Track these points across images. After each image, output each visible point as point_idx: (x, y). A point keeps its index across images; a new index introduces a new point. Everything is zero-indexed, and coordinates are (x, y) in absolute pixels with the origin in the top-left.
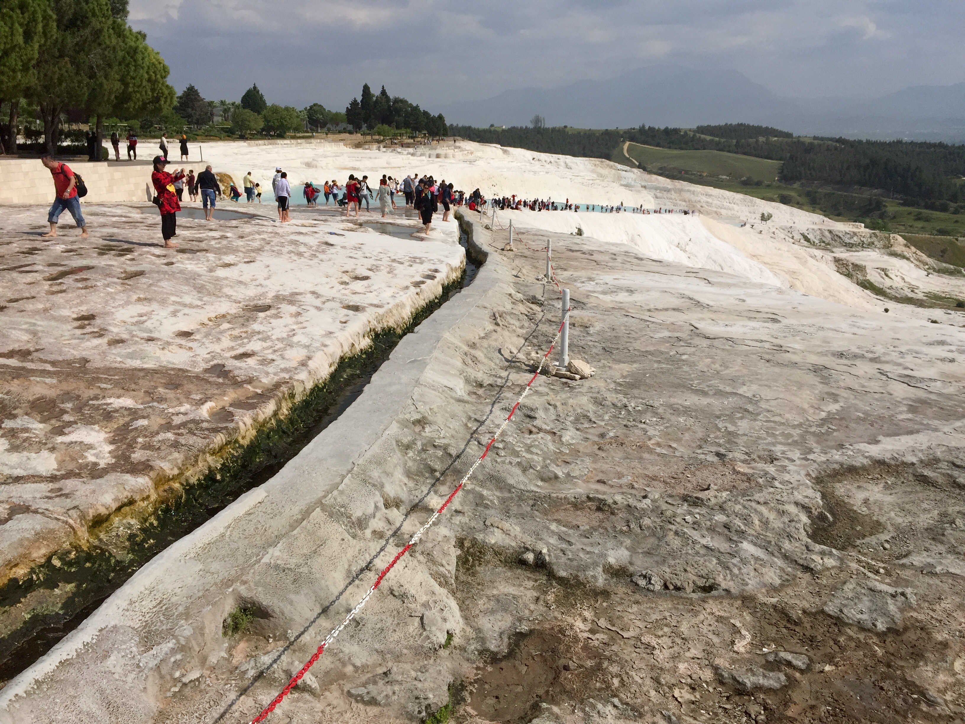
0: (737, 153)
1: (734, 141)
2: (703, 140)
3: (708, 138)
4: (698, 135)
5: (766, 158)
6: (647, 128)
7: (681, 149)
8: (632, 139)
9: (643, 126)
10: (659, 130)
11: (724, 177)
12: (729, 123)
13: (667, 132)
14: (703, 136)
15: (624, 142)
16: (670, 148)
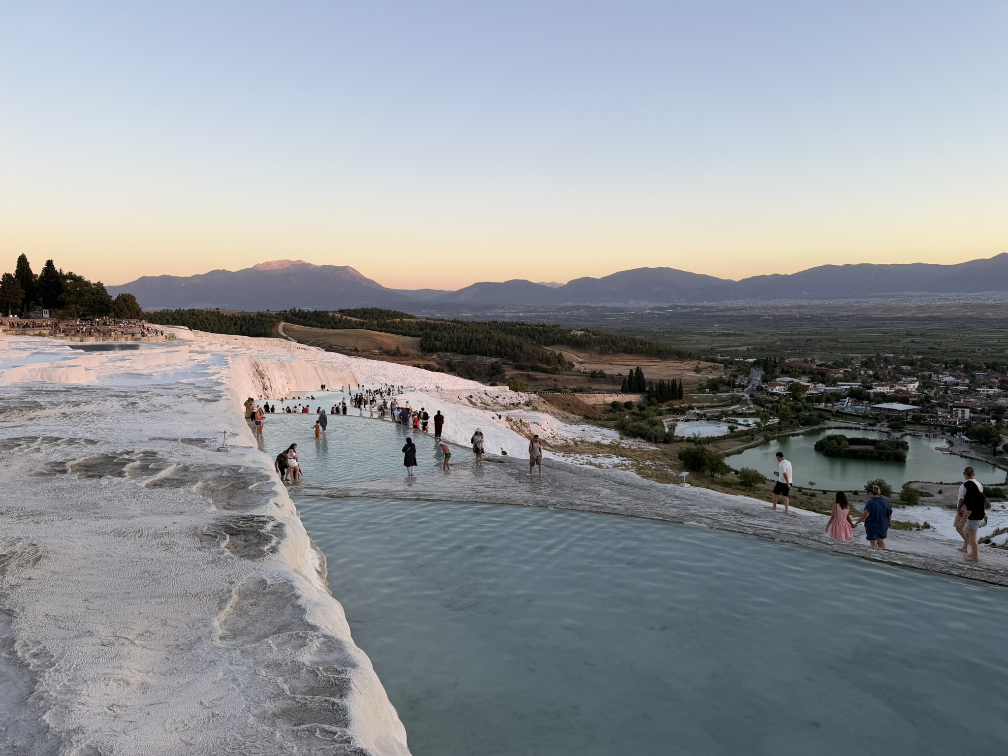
0: (380, 331)
1: (376, 322)
2: (351, 321)
3: (354, 319)
4: (344, 317)
5: (406, 335)
6: (297, 310)
7: (333, 328)
8: (287, 320)
9: (294, 309)
10: (309, 312)
11: (377, 351)
12: (365, 307)
13: (317, 314)
14: (349, 318)
15: (279, 322)
16: (322, 327)
